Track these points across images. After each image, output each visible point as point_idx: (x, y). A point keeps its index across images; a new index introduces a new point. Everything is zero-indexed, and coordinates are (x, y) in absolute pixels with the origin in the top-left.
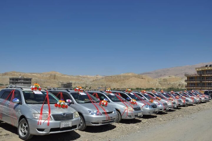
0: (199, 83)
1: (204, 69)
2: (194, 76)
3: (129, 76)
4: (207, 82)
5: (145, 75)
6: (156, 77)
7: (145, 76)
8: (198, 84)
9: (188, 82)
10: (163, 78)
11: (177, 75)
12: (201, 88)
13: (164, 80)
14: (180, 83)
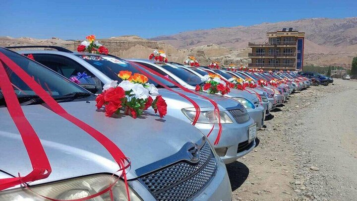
0: (271, 59)
1: (281, 36)
2: (264, 46)
3: (129, 43)
4: (285, 57)
5: (161, 42)
6: (183, 47)
7: (162, 44)
8: (269, 61)
9: (253, 57)
10: (196, 48)
11: (221, 43)
12: (274, 68)
13: (198, 52)
14: (228, 59)
